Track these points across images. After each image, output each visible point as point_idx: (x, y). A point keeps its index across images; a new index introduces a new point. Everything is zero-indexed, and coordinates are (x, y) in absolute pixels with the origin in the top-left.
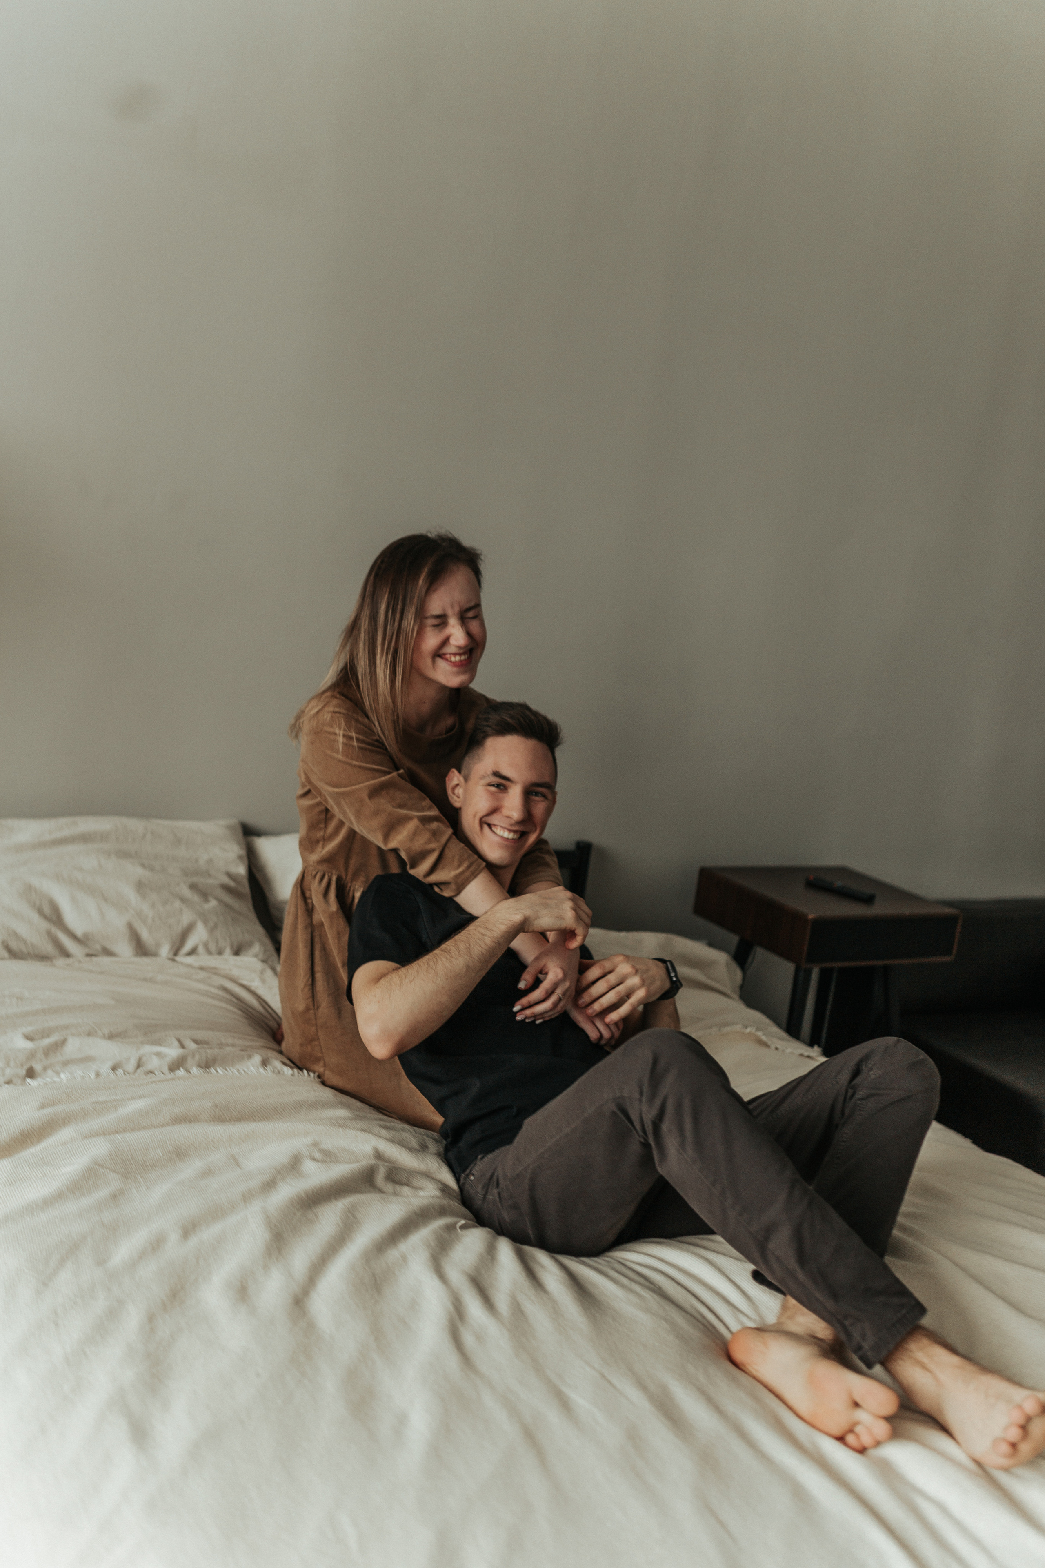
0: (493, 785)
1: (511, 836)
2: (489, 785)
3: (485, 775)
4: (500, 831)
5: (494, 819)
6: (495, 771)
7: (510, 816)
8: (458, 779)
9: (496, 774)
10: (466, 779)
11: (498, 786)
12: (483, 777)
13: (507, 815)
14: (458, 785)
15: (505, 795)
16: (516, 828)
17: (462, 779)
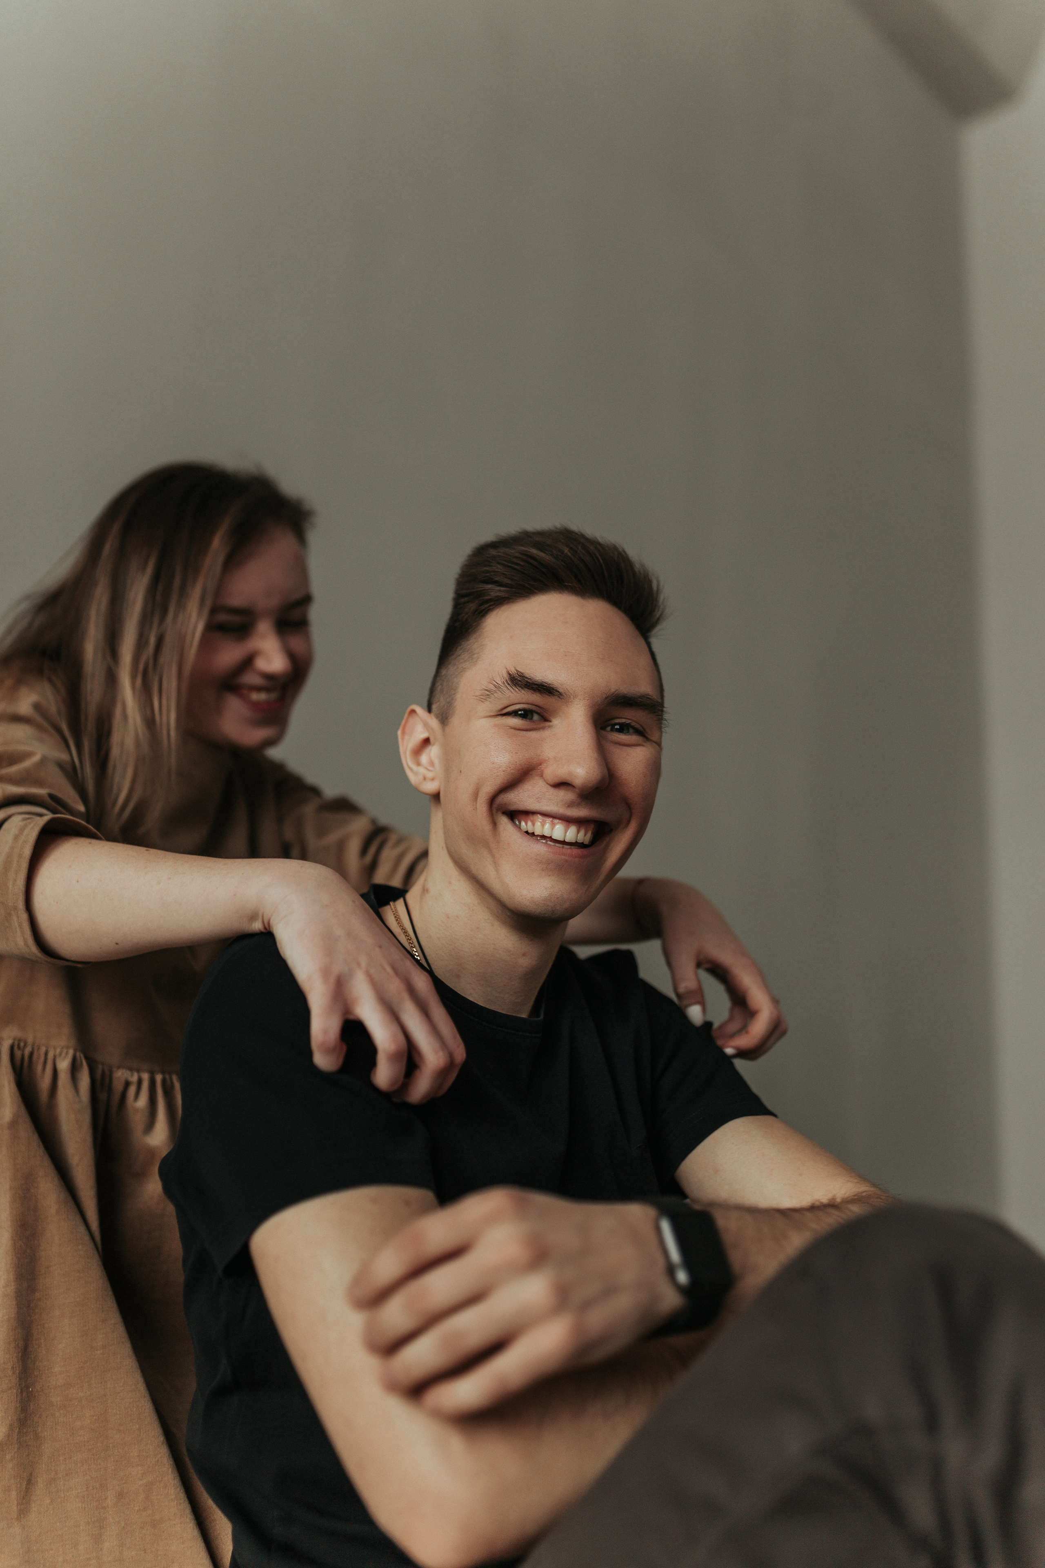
0: (514, 714)
1: (572, 834)
2: (504, 713)
3: (492, 687)
4: (543, 825)
5: (522, 797)
6: (513, 671)
7: (569, 779)
8: (426, 725)
9: (519, 681)
10: (444, 719)
11: (526, 714)
12: (487, 694)
13: (557, 780)
14: (426, 742)
15: (545, 733)
16: (582, 812)
17: (434, 722)
